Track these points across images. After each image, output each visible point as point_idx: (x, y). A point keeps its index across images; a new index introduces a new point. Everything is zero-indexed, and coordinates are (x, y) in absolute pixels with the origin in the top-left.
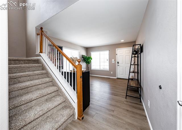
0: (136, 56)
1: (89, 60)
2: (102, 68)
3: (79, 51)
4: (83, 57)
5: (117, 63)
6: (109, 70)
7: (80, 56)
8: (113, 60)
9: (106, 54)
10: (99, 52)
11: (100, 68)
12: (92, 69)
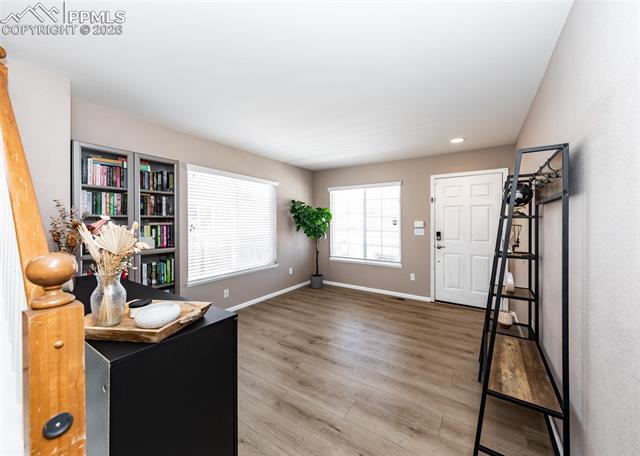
0: (525, 210)
1: (319, 223)
2: (372, 256)
3: (277, 184)
4: (293, 210)
5: (433, 235)
6: (399, 265)
7: (278, 206)
8: (419, 224)
9: (387, 198)
10: (362, 190)
11: (365, 255)
12: (331, 258)
